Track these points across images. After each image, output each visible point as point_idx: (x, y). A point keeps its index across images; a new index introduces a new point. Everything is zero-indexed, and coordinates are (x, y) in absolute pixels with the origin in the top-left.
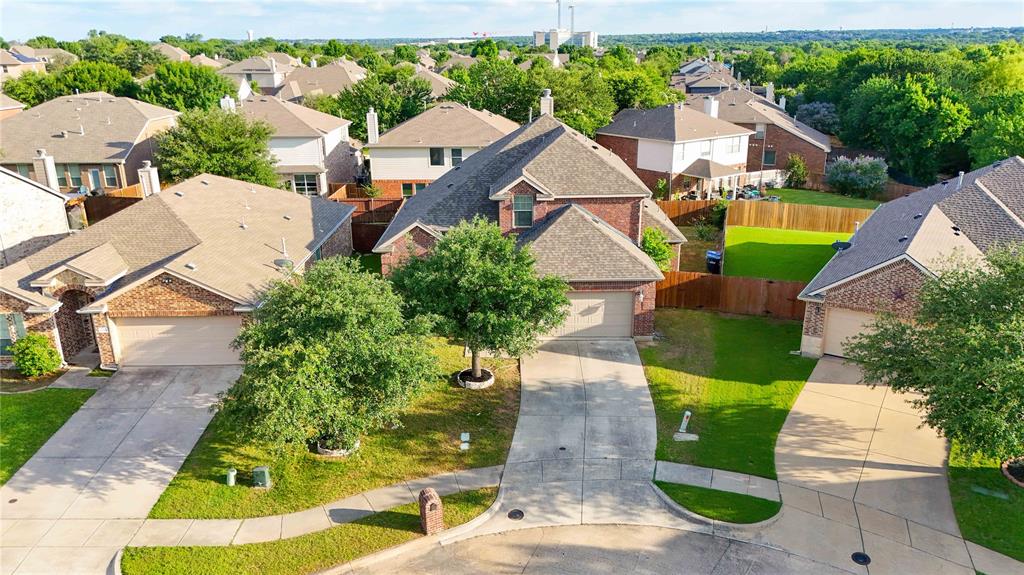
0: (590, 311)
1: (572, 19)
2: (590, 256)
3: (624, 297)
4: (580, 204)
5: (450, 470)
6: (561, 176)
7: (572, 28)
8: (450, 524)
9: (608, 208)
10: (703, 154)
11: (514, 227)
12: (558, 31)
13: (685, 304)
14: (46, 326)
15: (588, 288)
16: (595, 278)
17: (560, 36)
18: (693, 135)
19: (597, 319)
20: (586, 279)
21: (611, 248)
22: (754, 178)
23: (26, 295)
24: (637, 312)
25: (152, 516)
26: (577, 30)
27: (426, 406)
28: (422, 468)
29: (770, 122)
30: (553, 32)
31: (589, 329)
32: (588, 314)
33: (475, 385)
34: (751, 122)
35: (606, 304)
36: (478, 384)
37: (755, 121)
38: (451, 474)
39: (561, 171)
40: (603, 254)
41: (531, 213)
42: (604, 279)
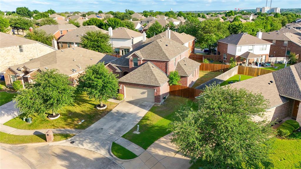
0: (143, 93)
1: (271, 3)
2: (144, 77)
3: (151, 90)
4: (151, 62)
5: (71, 128)
6: (148, 53)
7: (270, 7)
8: (55, 140)
9: (159, 63)
10: (249, 50)
11: (133, 66)
12: (265, 7)
13: (183, 96)
14: (20, 79)
15: (142, 86)
16: (143, 84)
17: (266, 9)
18: (245, 44)
19: (145, 96)
20: (140, 83)
21: (152, 75)
22: (273, 60)
23: (17, 71)
24: (156, 95)
25: (4, 124)
26: (272, 7)
27: (82, 111)
28: (65, 126)
29: (289, 40)
30: (264, 8)
31: (143, 98)
32: (143, 94)
33: (98, 108)
34: (283, 40)
35: (148, 91)
36: (99, 108)
37: (284, 40)
38: (70, 129)
39: (149, 51)
40: (148, 77)
41: (137, 63)
42: (145, 84)
